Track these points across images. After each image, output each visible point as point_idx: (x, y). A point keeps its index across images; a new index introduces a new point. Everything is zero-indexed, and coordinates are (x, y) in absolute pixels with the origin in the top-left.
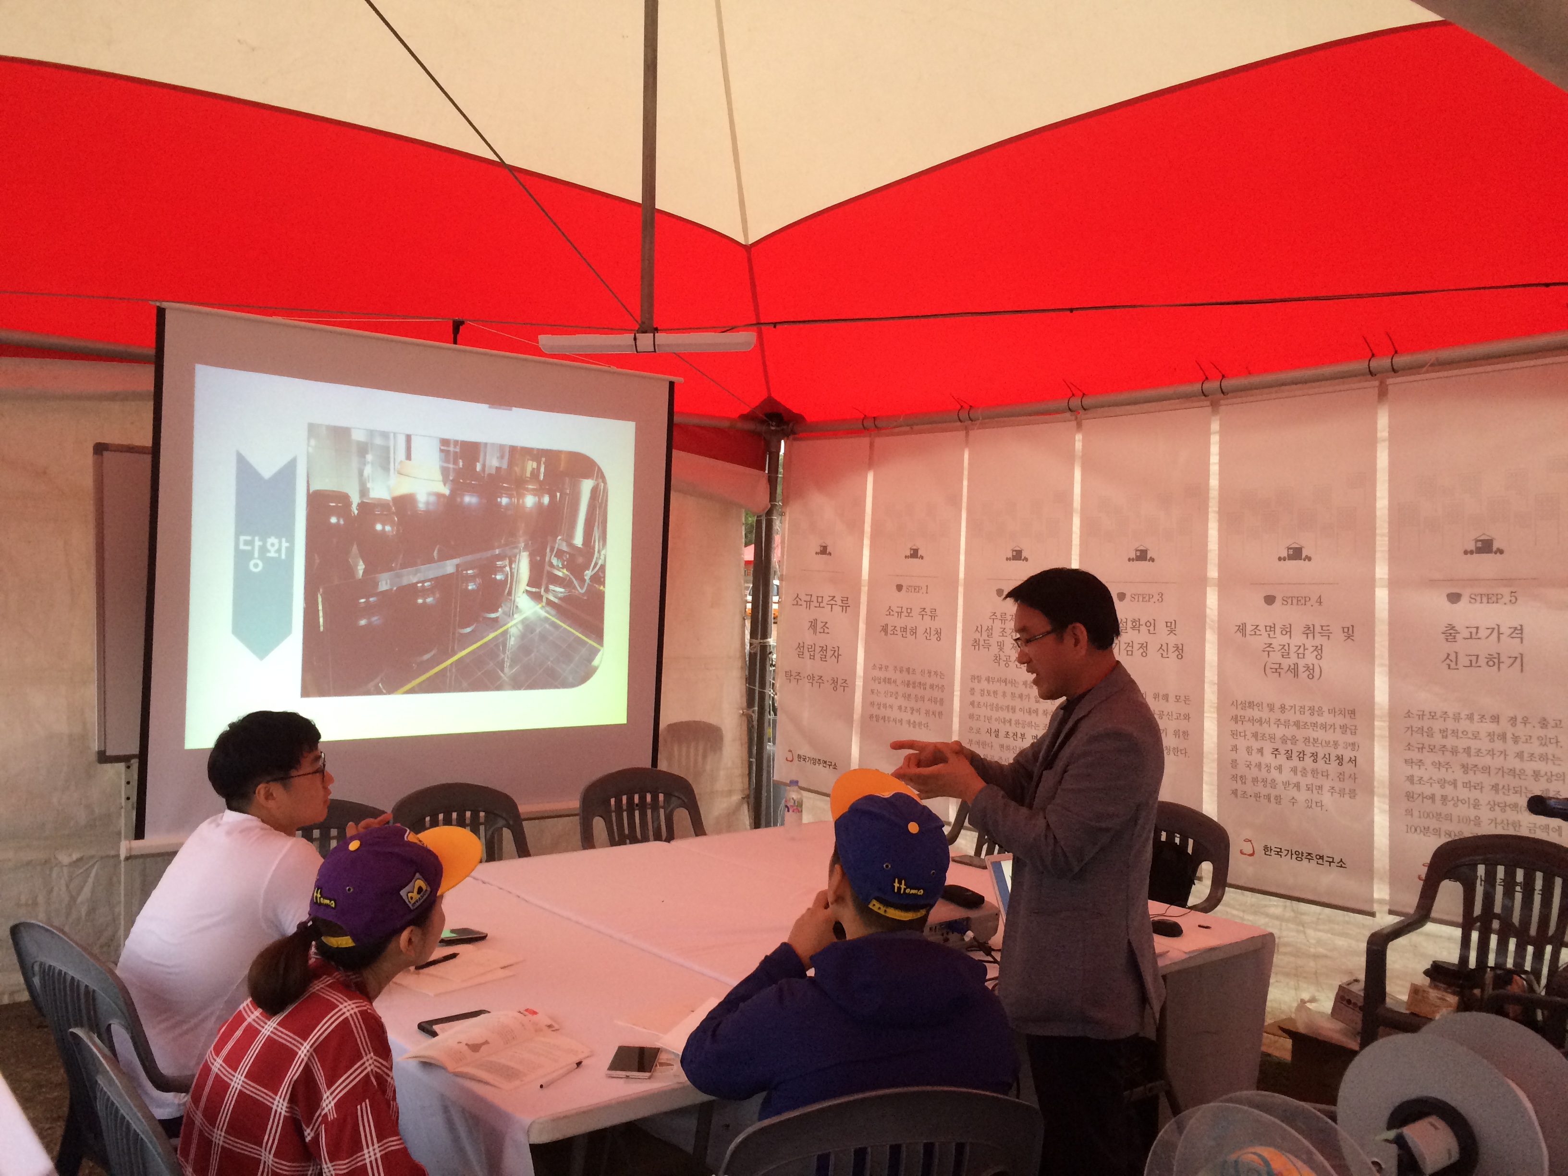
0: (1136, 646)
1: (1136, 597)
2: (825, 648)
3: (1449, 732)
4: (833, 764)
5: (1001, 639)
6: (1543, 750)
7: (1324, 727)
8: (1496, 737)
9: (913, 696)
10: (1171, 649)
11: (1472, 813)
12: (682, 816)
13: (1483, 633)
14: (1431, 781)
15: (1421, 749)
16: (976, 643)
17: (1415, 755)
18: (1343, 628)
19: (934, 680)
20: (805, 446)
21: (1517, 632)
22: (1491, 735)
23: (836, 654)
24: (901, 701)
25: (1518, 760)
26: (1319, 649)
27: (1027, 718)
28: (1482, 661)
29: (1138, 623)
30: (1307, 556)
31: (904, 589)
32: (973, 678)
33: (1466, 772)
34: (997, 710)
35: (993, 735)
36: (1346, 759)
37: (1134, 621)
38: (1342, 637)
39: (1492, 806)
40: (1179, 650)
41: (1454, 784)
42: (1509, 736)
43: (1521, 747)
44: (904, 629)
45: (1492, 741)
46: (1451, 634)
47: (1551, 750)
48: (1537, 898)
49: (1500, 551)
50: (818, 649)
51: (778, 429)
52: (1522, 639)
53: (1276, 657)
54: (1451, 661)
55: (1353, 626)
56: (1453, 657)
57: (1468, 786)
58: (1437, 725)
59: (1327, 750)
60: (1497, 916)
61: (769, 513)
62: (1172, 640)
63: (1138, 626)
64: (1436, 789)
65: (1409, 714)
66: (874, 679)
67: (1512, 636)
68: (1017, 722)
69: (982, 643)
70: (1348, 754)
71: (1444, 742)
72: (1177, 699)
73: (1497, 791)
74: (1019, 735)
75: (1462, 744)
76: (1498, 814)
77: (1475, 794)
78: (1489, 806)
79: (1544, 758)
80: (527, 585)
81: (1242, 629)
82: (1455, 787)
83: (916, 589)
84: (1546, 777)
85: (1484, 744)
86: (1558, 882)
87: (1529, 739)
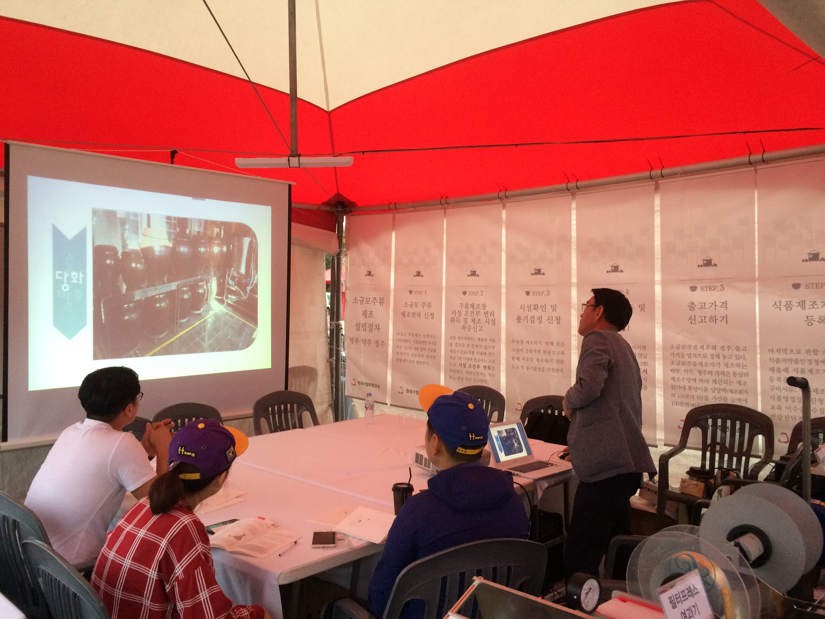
0: (536, 318)
1: (536, 293)
2: (371, 325)
3: (692, 355)
4: (377, 385)
5: (465, 317)
6: (738, 362)
8: (715, 356)
9: (419, 348)
10: (554, 319)
11: (704, 394)
12: (307, 415)
13: (708, 306)
14: (683, 379)
15: (678, 364)
16: (452, 320)
17: (675, 367)
18: (639, 305)
19: (432, 340)
20: (357, 219)
21: (724, 304)
22: (712, 356)
23: (378, 328)
24: (413, 351)
25: (725, 367)
27: (480, 357)
28: (707, 319)
29: (537, 306)
30: (621, 270)
31: (413, 293)
32: (451, 337)
33: (700, 374)
34: (465, 354)
35: (463, 366)
37: (535, 305)
38: (639, 309)
39: (714, 390)
40: (558, 320)
41: (695, 380)
42: (721, 356)
43: (727, 360)
44: (414, 314)
45: (713, 358)
46: (692, 306)
47: (741, 361)
48: (737, 434)
49: (716, 265)
50: (368, 326)
51: (342, 210)
52: (726, 307)
54: (692, 320)
55: (644, 305)
56: (693, 318)
57: (702, 381)
58: (686, 352)
60: (718, 444)
61: (339, 255)
62: (554, 314)
63: (537, 308)
64: (686, 383)
65: (672, 347)
66: (399, 340)
67: (722, 306)
68: (475, 360)
69: (456, 319)
71: (690, 360)
72: (558, 344)
73: (716, 383)
74: (476, 366)
75: (698, 360)
76: (717, 394)
77: (705, 385)
78: (712, 390)
79: (738, 365)
80: (216, 295)
82: (695, 382)
83: (420, 292)
84: (739, 375)
85: (709, 360)
86: (747, 425)
87: (731, 357)
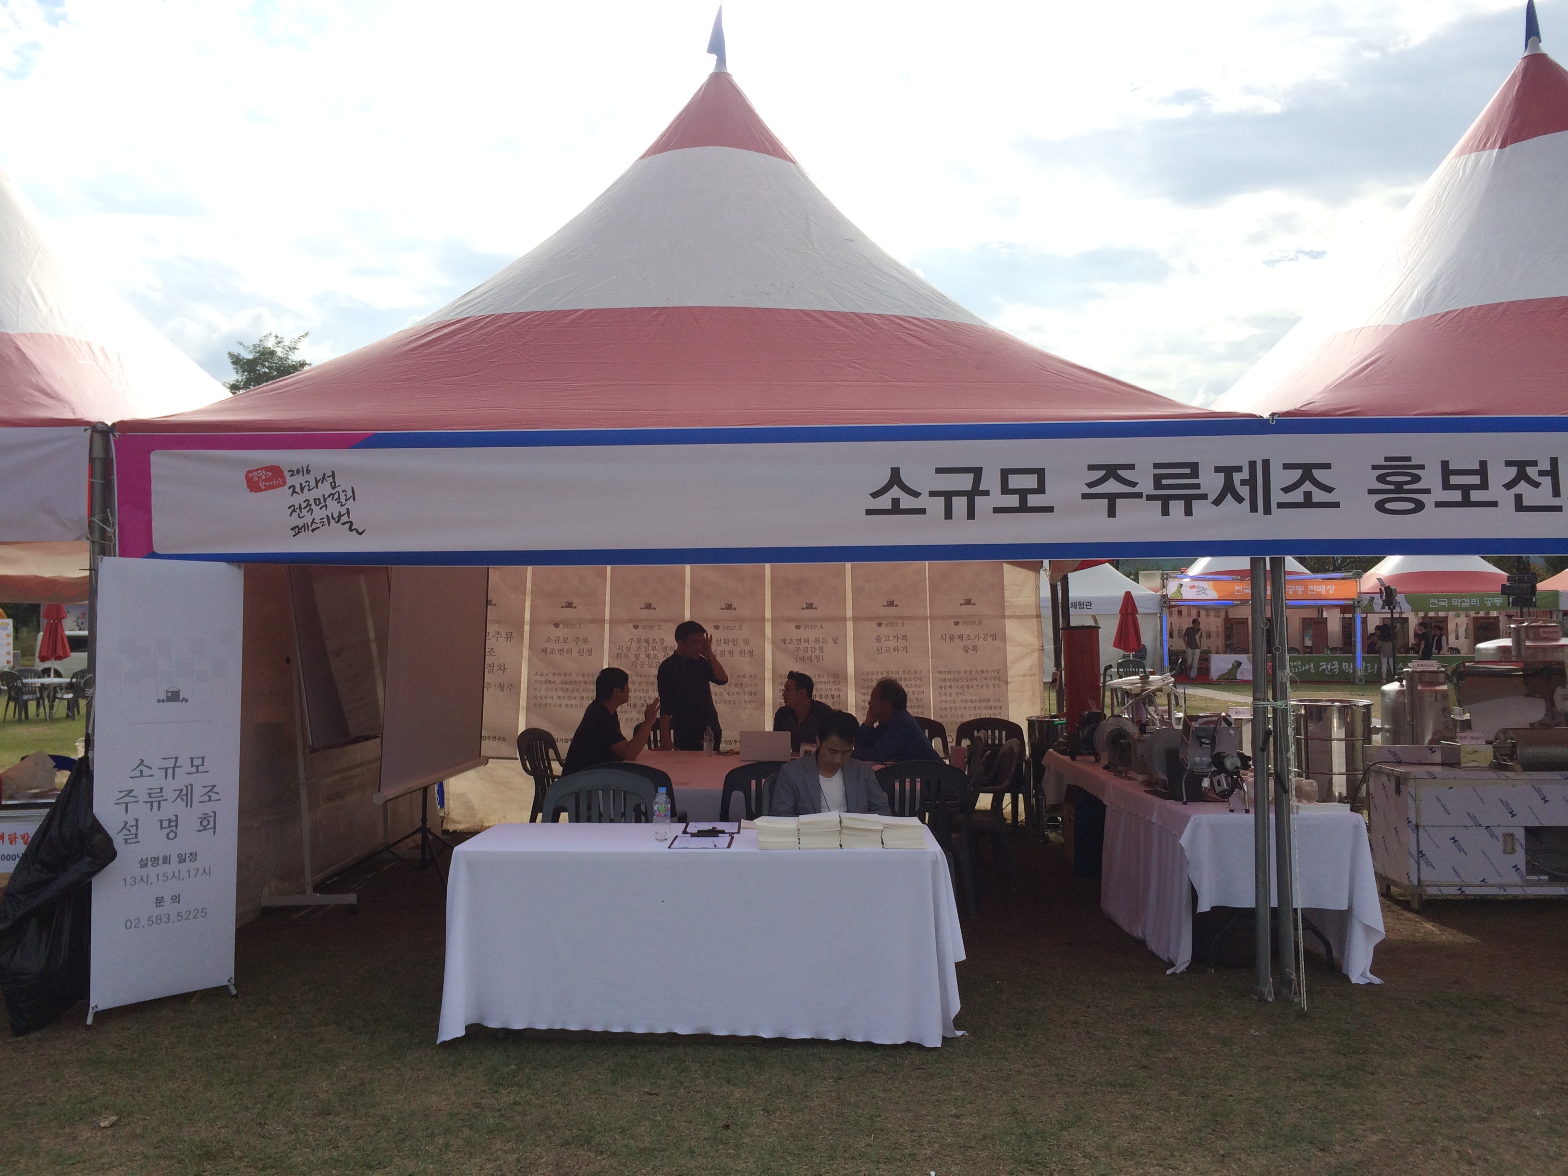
0: (726, 652)
1: (725, 628)
2: (492, 665)
4: (502, 738)
5: (637, 653)
6: (915, 683)
7: (825, 683)
9: (570, 690)
10: (746, 652)
13: (891, 638)
16: (619, 656)
18: (833, 639)
21: (904, 637)
23: (502, 668)
24: (561, 694)
26: (821, 649)
28: (891, 650)
29: (727, 640)
31: (561, 626)
36: (836, 695)
37: (724, 639)
38: (832, 642)
40: (751, 653)
43: (908, 682)
44: (561, 650)
46: (878, 639)
47: (918, 682)
52: (906, 640)
53: (801, 653)
54: (879, 650)
55: (837, 639)
59: (827, 693)
62: (747, 648)
63: (727, 642)
65: (861, 674)
66: (537, 682)
67: (902, 639)
69: (623, 655)
70: (836, 693)
72: (751, 677)
79: (916, 686)
81: (784, 641)
83: (571, 626)
87: (910, 680)
